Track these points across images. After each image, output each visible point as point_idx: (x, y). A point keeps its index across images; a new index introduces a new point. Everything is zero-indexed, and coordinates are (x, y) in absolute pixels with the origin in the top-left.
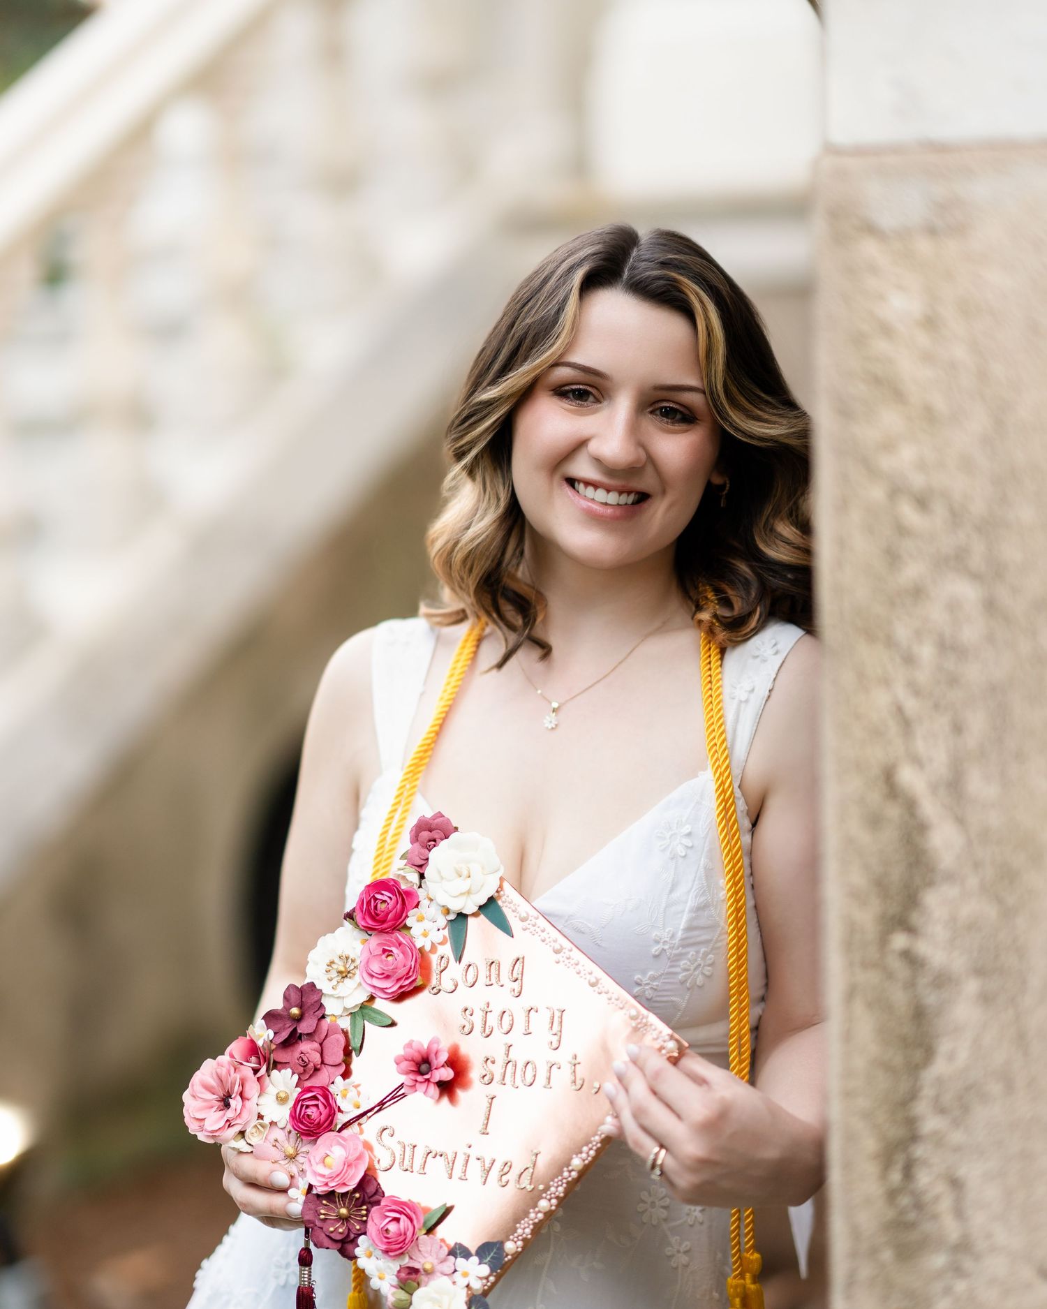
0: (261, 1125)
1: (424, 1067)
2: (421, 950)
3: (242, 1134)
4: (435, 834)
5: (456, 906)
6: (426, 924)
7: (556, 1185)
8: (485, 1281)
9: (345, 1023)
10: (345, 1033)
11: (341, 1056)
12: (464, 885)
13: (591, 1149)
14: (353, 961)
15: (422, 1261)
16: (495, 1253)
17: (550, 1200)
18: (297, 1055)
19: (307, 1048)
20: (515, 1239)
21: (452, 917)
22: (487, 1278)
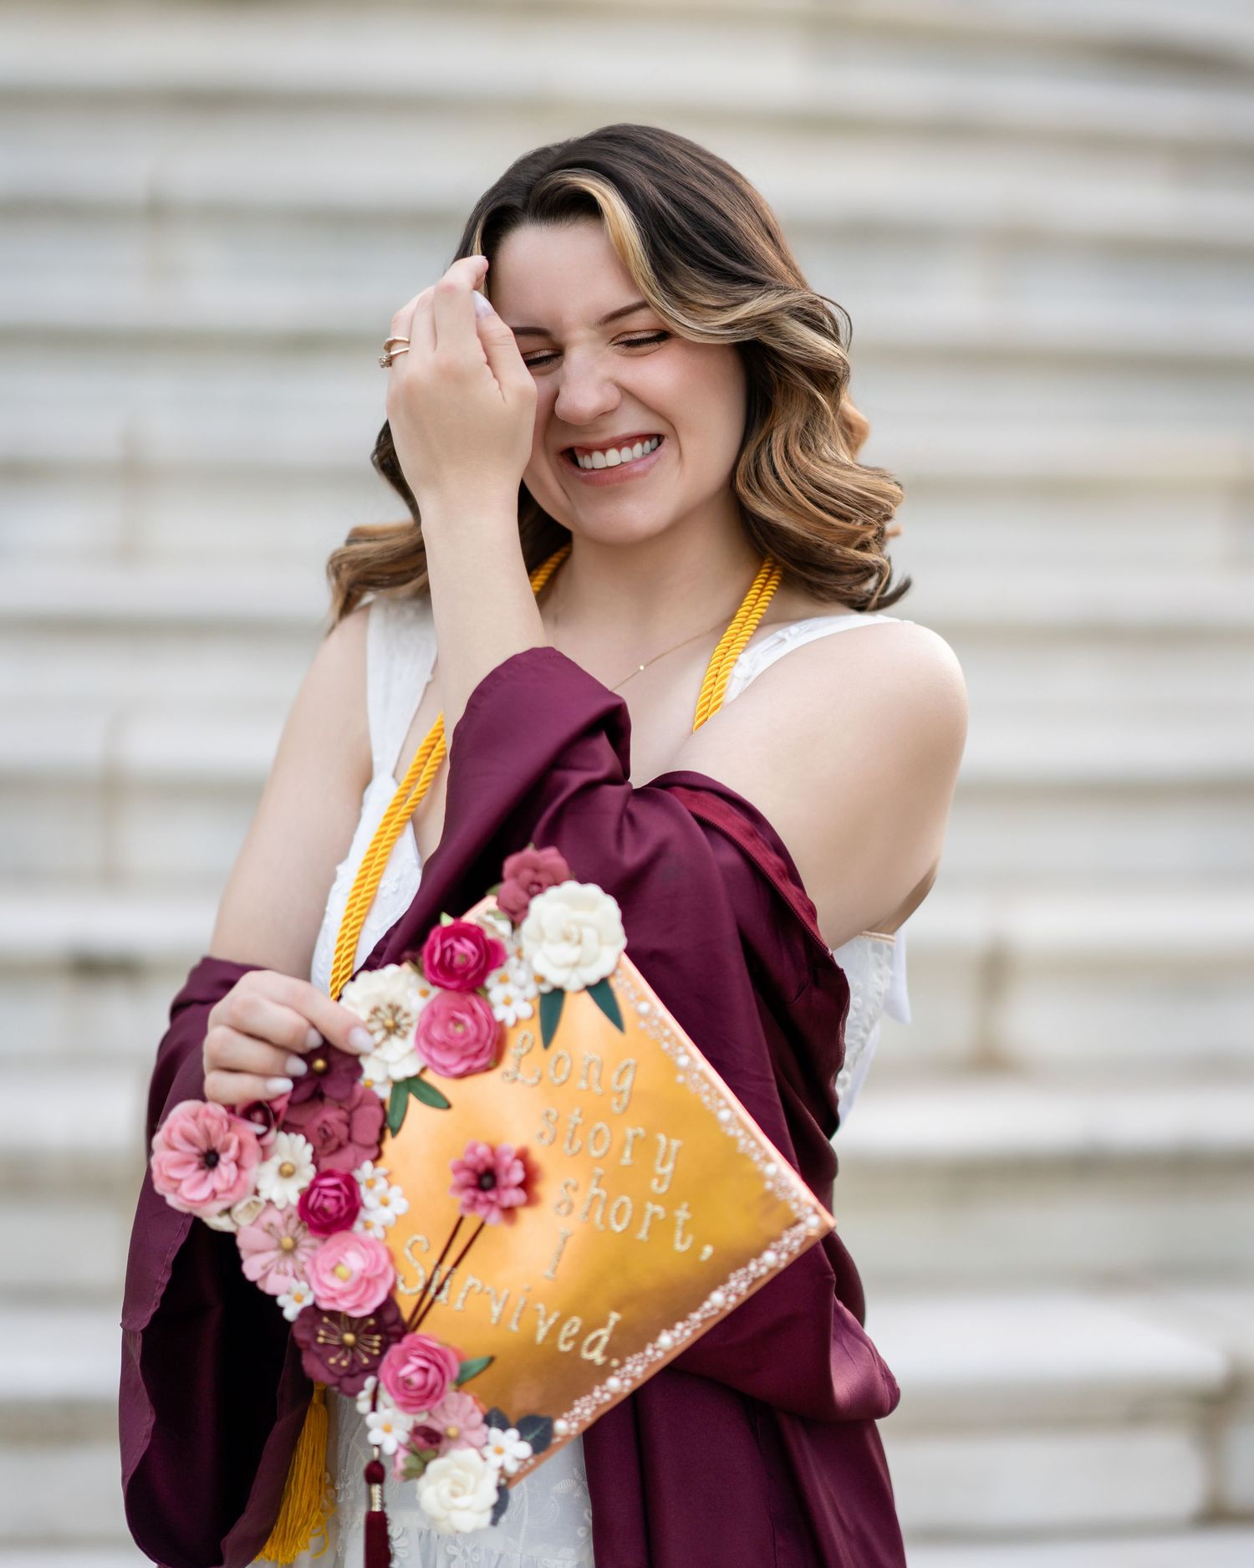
0: (255, 1202)
1: (486, 1181)
2: (501, 1024)
3: (228, 1211)
4: (541, 878)
5: (556, 978)
6: (511, 990)
7: (634, 1362)
8: (521, 1463)
9: (384, 1093)
10: (382, 1104)
11: (375, 1135)
12: (571, 953)
13: (687, 1327)
14: (406, 1015)
15: (444, 1420)
16: (542, 1431)
17: (623, 1379)
18: (318, 1123)
19: (331, 1116)
20: (570, 1420)
21: (546, 989)
22: (525, 1461)
